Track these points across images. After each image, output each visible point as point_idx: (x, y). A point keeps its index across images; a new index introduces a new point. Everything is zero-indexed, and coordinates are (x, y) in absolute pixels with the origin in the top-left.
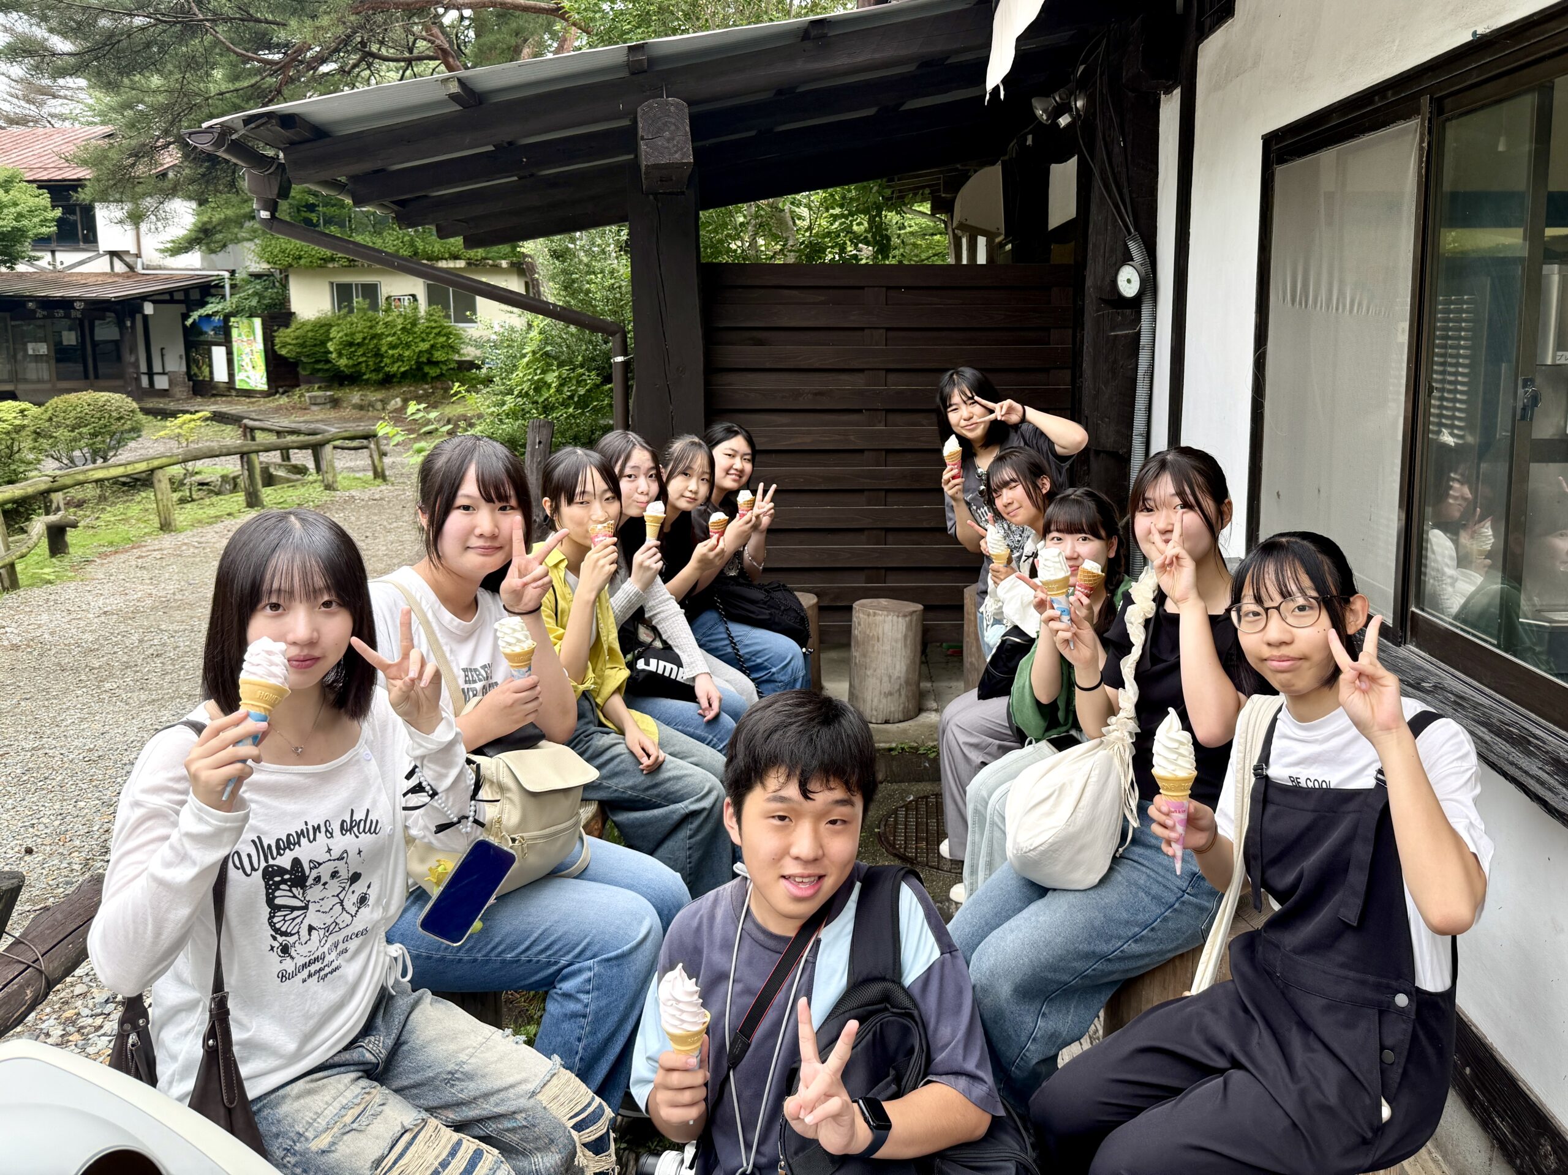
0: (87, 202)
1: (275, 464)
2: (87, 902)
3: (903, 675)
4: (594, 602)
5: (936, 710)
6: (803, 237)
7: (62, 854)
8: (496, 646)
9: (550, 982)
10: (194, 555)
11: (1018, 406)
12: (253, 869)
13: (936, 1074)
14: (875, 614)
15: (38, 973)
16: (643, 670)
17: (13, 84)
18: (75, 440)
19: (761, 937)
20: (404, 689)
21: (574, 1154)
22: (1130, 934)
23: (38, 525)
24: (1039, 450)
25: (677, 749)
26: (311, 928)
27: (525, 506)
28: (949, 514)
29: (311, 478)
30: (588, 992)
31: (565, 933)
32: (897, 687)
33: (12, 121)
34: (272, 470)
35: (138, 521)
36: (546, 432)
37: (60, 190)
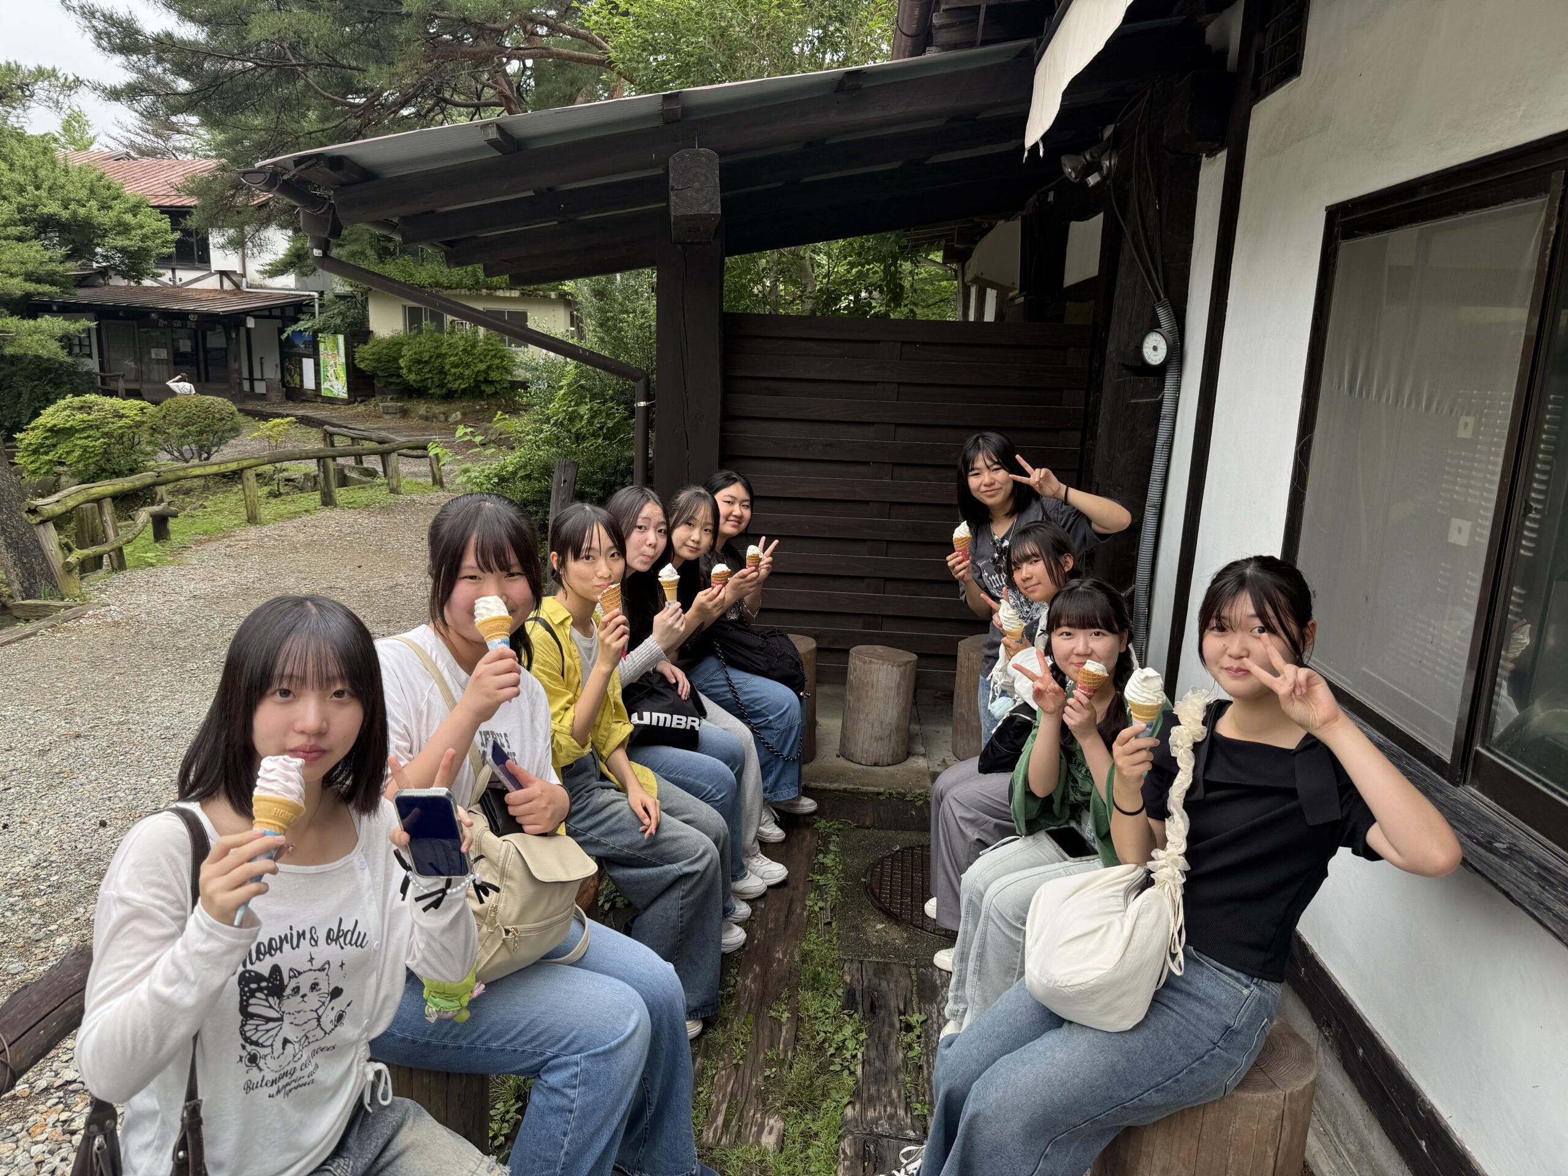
0: (201, 227)
1: (350, 467)
2: (66, 980)
3: (894, 722)
5: (924, 755)
6: (821, 284)
9: (536, 1072)
10: (274, 547)
14: (871, 662)
18: (184, 436)
23: (143, 515)
25: (674, 804)
26: (286, 1041)
29: (378, 481)
30: (574, 1087)
31: (552, 1025)
32: (887, 732)
33: (143, 153)
34: (346, 472)
35: (231, 512)
36: (571, 471)
37: (176, 214)
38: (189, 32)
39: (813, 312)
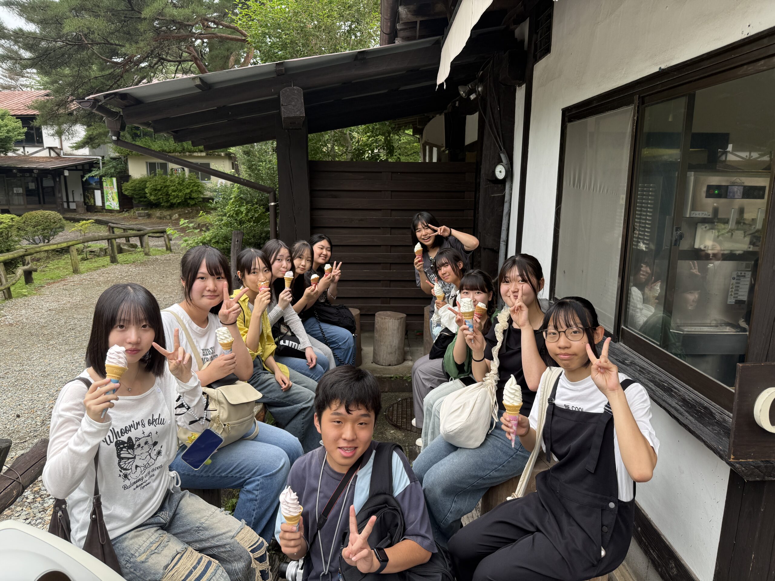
0: (38, 126)
1: (123, 243)
2: (39, 452)
3: (397, 345)
4: (261, 316)
5: (411, 360)
6: (355, 146)
7: (32, 418)
8: (216, 340)
9: (241, 486)
10: (88, 284)
11: (448, 229)
12: (111, 442)
13: (408, 535)
14: (385, 318)
15: (18, 484)
16: (283, 345)
17: (4, 71)
18: (35, 232)
19: (331, 473)
20: (176, 365)
21: (251, 563)
22: (493, 468)
23: (20, 271)
24: (457, 249)
25: (297, 380)
26: (137, 467)
27: (228, 277)
28: (417, 278)
29: (138, 250)
30: (257, 490)
31: (248, 465)
32: (394, 350)
33: (4, 88)
34: (122, 246)
35: (64, 268)
36: (240, 236)
37: (26, 120)
38: (31, 28)
39: (352, 159)
